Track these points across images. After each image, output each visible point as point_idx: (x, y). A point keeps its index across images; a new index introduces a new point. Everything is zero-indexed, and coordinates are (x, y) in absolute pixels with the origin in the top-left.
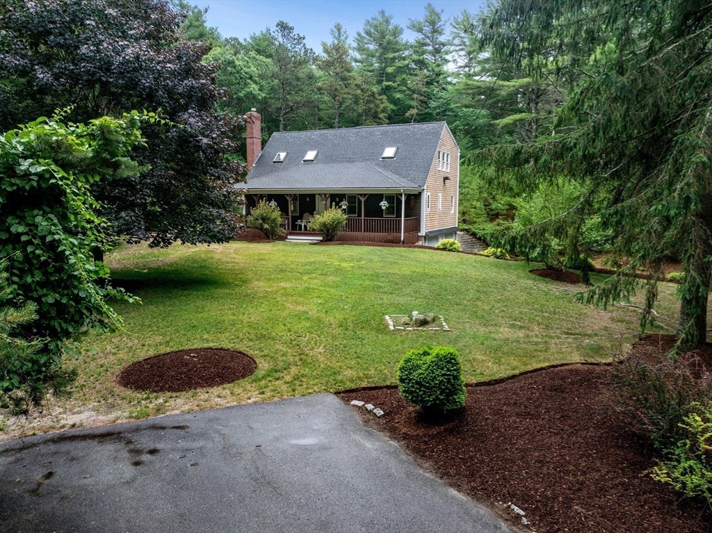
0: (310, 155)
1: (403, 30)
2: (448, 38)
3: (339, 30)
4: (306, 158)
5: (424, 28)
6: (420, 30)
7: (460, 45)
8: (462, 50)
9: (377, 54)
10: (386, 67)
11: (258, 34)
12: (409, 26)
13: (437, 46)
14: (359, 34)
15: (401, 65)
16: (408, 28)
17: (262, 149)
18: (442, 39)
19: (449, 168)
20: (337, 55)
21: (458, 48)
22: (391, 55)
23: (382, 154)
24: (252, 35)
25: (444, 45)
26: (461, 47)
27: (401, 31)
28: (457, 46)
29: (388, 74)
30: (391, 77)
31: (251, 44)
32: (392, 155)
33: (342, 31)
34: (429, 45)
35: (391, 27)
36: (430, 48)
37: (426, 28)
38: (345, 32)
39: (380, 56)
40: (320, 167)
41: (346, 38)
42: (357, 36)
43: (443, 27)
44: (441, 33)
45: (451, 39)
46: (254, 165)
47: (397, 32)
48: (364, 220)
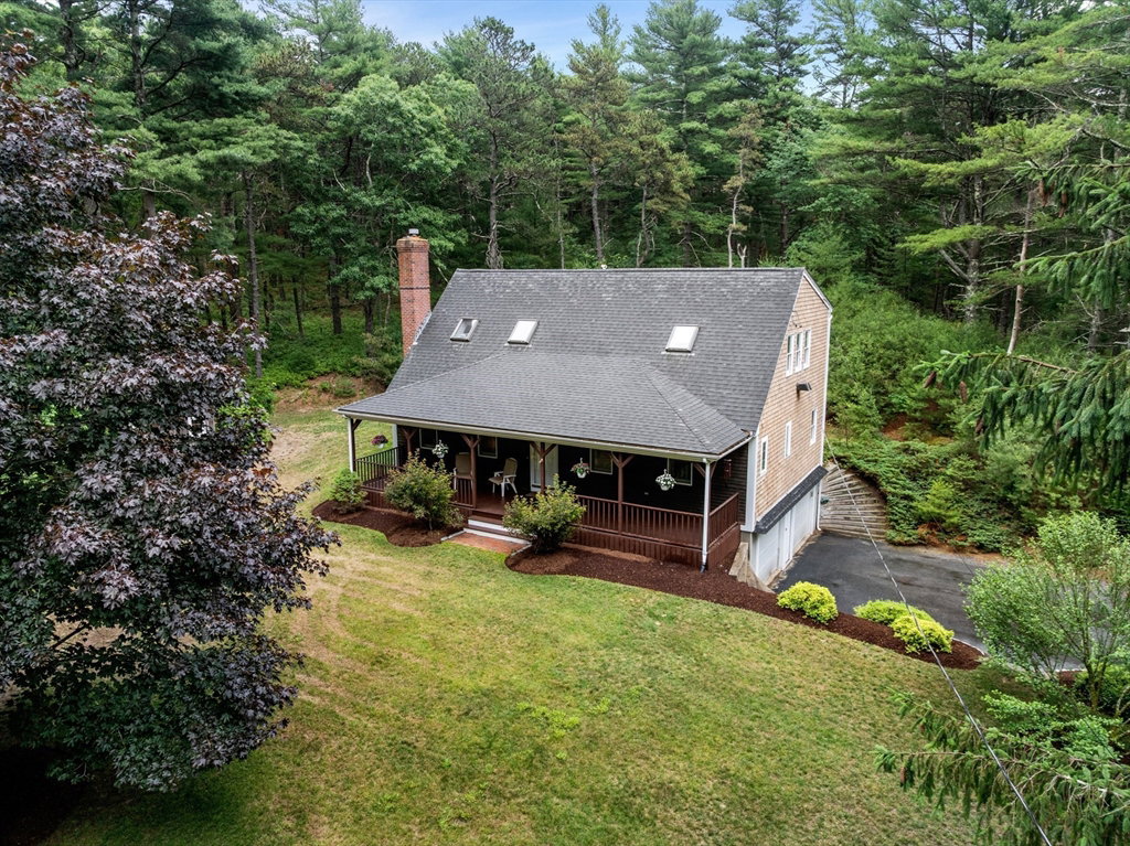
0: (523, 330)
1: (720, 20)
2: (805, 31)
3: (604, 18)
4: (513, 338)
5: (761, 12)
6: (753, 18)
7: (829, 42)
8: (831, 50)
9: (671, 68)
10: (688, 91)
11: (458, 32)
12: (732, 9)
13: (785, 46)
14: (638, 30)
15: (716, 89)
16: (730, 14)
17: (432, 307)
18: (793, 32)
19: (808, 361)
20: (596, 76)
21: (823, 47)
22: (697, 70)
23: (667, 338)
24: (448, 35)
25: (797, 44)
26: (829, 46)
27: (718, 21)
28: (823, 43)
29: (690, 106)
30: (696, 111)
31: (445, 54)
32: (687, 347)
33: (610, 19)
34: (770, 45)
35: (698, 16)
36: (771, 50)
37: (765, 13)
38: (615, 21)
39: (677, 70)
40: (539, 360)
41: (617, 32)
42: (633, 33)
43: (796, 10)
44: (791, 22)
45: (811, 32)
46: (415, 343)
47: (708, 26)
48: (624, 506)
